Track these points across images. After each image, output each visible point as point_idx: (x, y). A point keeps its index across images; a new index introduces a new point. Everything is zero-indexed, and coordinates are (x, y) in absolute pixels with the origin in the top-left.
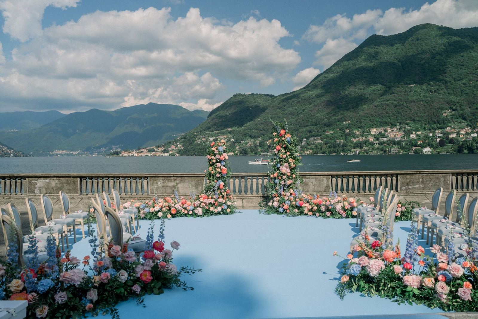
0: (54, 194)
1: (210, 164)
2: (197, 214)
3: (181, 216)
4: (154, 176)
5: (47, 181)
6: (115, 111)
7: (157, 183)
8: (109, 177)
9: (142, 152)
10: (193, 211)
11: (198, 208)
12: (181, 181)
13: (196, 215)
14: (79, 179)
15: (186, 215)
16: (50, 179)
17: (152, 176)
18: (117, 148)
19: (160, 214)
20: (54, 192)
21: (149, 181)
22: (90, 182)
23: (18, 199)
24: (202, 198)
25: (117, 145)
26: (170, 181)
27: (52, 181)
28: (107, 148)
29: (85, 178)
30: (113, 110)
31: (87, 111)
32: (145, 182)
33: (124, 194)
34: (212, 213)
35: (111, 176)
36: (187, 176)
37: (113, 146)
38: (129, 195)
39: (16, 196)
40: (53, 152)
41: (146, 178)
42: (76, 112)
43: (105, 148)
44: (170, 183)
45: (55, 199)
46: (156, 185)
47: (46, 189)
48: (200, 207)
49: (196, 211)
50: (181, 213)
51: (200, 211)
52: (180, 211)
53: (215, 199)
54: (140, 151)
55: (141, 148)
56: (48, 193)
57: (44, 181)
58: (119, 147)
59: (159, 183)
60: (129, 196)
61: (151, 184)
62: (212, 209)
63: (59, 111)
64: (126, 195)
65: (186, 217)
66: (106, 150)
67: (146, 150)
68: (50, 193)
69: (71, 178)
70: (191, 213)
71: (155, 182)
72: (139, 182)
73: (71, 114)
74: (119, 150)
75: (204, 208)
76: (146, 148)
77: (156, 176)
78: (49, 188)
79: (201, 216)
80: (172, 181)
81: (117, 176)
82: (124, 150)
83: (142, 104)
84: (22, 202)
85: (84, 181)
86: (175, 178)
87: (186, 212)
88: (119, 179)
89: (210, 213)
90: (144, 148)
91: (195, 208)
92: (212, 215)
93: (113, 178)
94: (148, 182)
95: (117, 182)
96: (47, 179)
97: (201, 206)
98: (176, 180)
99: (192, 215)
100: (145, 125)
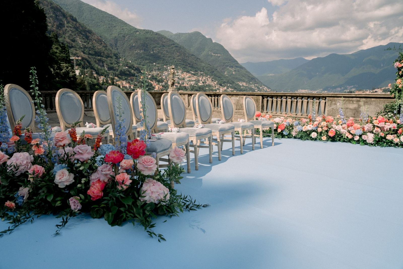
0: (241, 110)
1: (399, 74)
2: (366, 141)
3: (344, 141)
4: (333, 95)
5: (237, 98)
6: (352, 55)
7: (335, 104)
8: (287, 96)
9: (376, 92)
10: (360, 136)
11: (368, 134)
12: (365, 103)
13: (365, 143)
14: (261, 97)
15: (350, 141)
16: (240, 97)
17: (331, 95)
18: (351, 88)
19: (314, 135)
20: (242, 109)
21: (327, 102)
22: (270, 100)
23: (218, 113)
24: (377, 121)
25: (352, 86)
26: (351, 102)
27: (241, 98)
28: (342, 88)
29: (268, 96)
30: (351, 53)
31: (326, 56)
32: (323, 102)
33: (300, 114)
34: (390, 143)
35: (288, 95)
36: (374, 96)
37: (348, 86)
38: (305, 115)
39: (217, 110)
40: (297, 91)
41: (325, 98)
42: (318, 58)
43: (341, 88)
44: (351, 104)
45: (242, 115)
46: (334, 106)
47: (237, 106)
48: (372, 132)
49: (364, 137)
50: (344, 138)
51: (370, 138)
52: (343, 135)
53: (398, 124)
54: (374, 91)
55: (375, 88)
56: (238, 109)
57: (235, 98)
58: (353, 88)
59: (338, 104)
60: (304, 117)
61: (328, 105)
62: (389, 137)
63: (304, 58)
64: (302, 115)
65: (349, 144)
66: (341, 90)
67: (381, 90)
68: (239, 109)
69: (255, 96)
70: (357, 138)
71: (334, 102)
72: (316, 102)
73: (313, 59)
74: (353, 90)
75: (378, 135)
76: (381, 88)
77: (335, 95)
78: (238, 105)
79: (372, 144)
80: (354, 102)
81: (294, 95)
82: (358, 90)
83: (381, 45)
84: (219, 115)
85: (266, 99)
86: (358, 99)
87: (350, 137)
88: (296, 99)
89: (387, 143)
90: (379, 88)
91: (365, 133)
92: (390, 146)
93: (290, 97)
94: (325, 103)
95: (294, 101)
96: (237, 97)
97: (374, 132)
98: (359, 101)
99: (358, 142)
100: (382, 65)
